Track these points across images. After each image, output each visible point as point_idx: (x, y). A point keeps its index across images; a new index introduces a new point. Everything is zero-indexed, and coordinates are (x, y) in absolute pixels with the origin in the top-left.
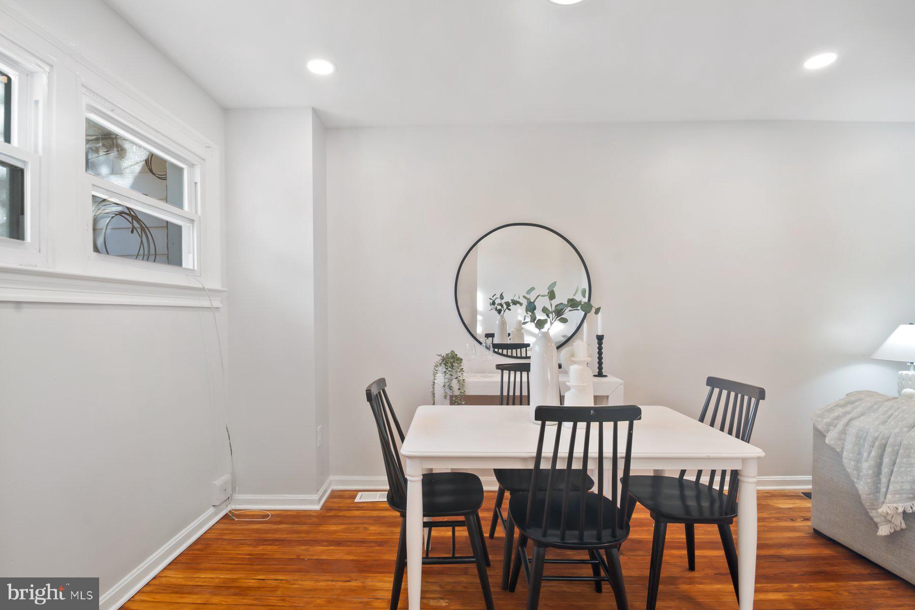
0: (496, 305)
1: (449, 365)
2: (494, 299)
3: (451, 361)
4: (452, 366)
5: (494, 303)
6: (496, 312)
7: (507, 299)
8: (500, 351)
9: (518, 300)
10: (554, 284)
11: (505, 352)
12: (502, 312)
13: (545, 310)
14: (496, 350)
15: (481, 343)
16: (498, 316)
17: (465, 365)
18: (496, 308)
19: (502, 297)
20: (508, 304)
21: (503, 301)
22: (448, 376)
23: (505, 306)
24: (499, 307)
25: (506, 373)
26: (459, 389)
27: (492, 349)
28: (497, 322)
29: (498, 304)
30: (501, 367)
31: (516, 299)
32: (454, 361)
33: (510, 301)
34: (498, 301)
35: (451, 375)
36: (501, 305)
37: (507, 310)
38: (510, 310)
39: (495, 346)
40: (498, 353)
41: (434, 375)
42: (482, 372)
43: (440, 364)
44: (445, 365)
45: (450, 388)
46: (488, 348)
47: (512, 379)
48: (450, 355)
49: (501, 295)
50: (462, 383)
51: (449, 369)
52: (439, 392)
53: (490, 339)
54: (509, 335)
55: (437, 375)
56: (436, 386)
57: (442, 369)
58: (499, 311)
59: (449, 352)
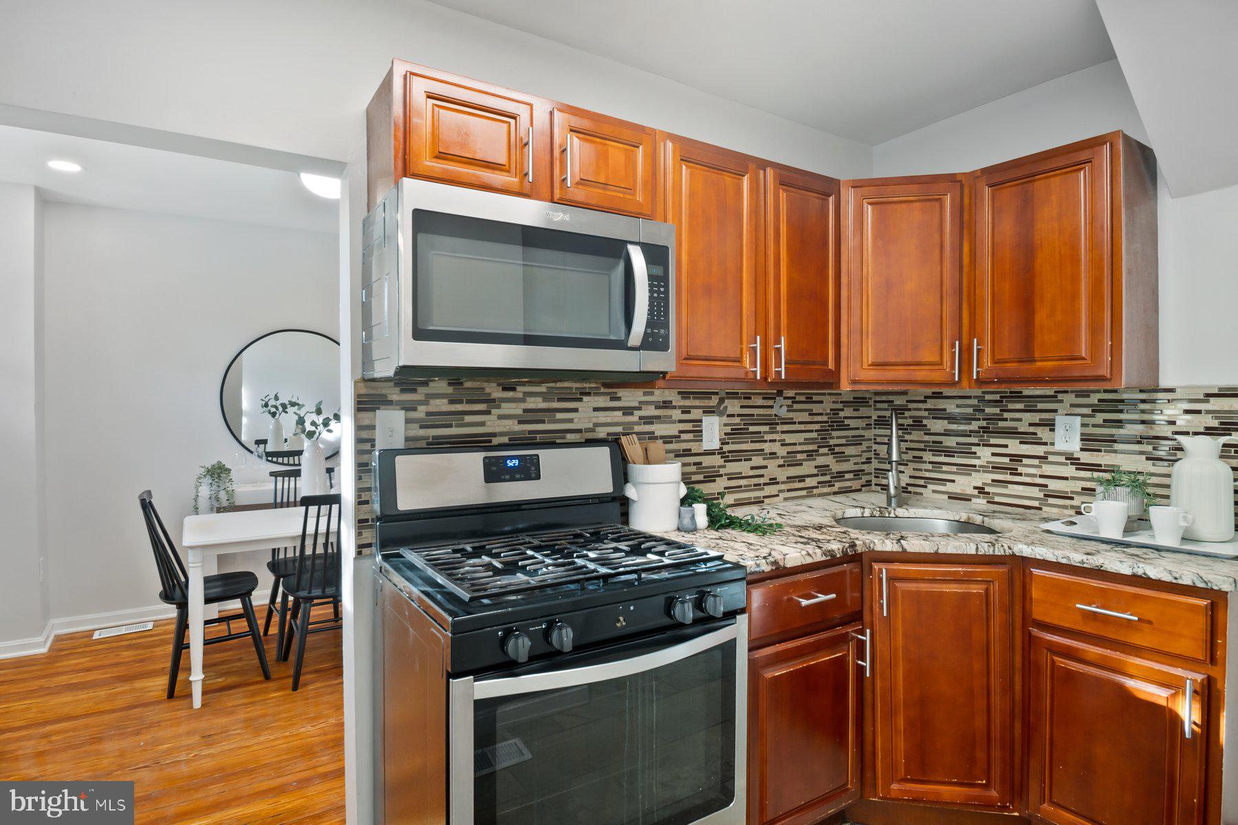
0: (269, 408)
1: (216, 476)
2: (266, 400)
3: (218, 472)
4: (219, 476)
5: (266, 405)
6: (270, 416)
7: (284, 399)
8: (275, 459)
9: (297, 402)
10: (320, 403)
11: (280, 460)
12: (277, 415)
13: (313, 423)
14: (270, 458)
15: (252, 452)
16: (272, 420)
17: (233, 475)
18: (270, 411)
19: (276, 398)
20: (284, 406)
21: (278, 403)
22: (214, 487)
23: (280, 409)
24: (273, 410)
25: (280, 479)
26: (228, 500)
27: (264, 458)
28: (271, 427)
29: (272, 406)
30: (274, 474)
31: (293, 400)
32: (221, 472)
33: (287, 403)
34: (272, 402)
35: (219, 486)
36: (276, 407)
37: (283, 413)
38: (286, 412)
39: (268, 454)
40: (272, 461)
41: (197, 488)
42: (253, 482)
43: (205, 476)
44: (211, 476)
45: (217, 499)
46: (260, 457)
47: (286, 486)
48: (216, 466)
49: (276, 395)
50: (231, 494)
51: (216, 480)
52: (203, 503)
53: (262, 446)
54: (286, 440)
55: (200, 488)
56: (200, 499)
57: (208, 480)
58: (274, 415)
59: (215, 462)
